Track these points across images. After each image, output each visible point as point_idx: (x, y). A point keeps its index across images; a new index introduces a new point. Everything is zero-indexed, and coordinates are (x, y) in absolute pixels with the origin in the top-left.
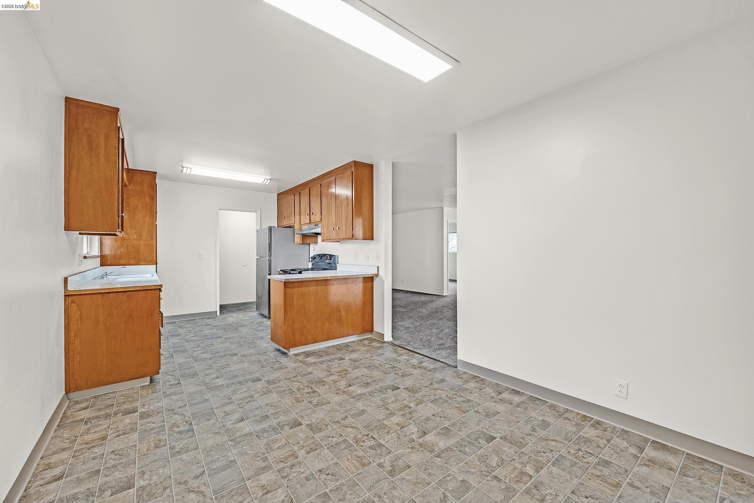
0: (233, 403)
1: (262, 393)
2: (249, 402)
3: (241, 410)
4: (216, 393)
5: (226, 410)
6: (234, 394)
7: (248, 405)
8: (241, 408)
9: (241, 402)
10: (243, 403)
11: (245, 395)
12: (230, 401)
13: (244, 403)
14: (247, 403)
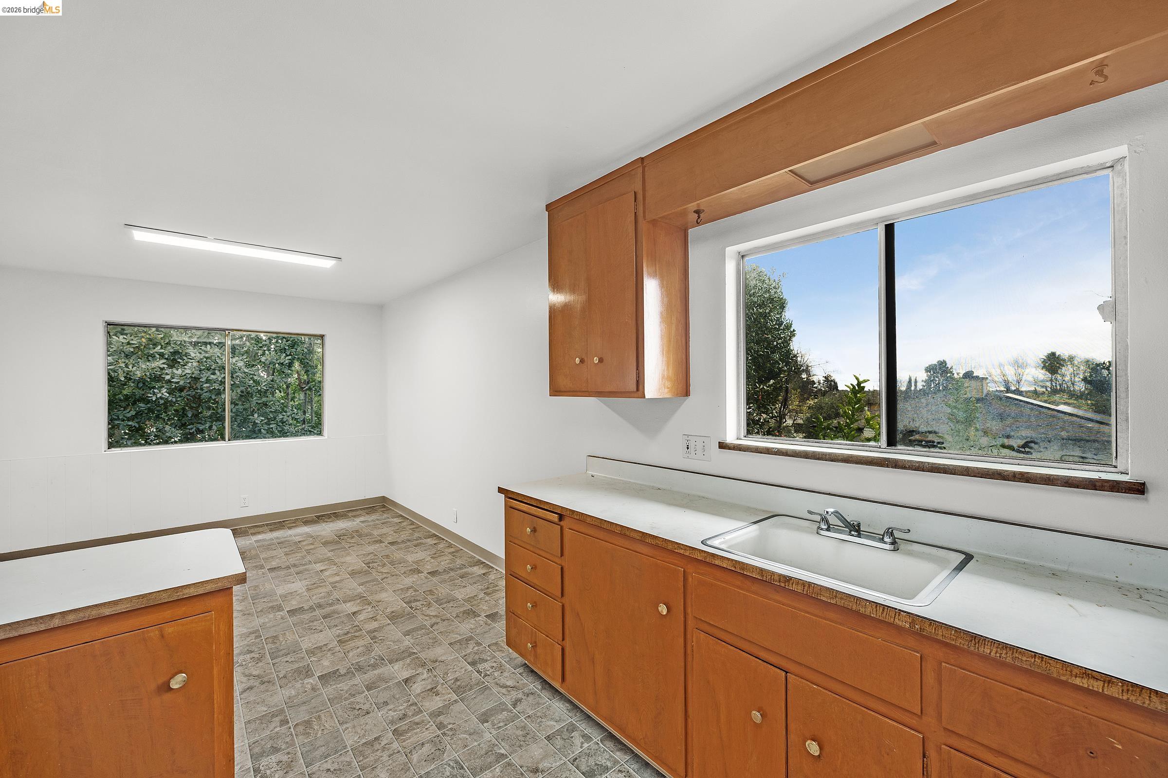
0: (368, 632)
1: (324, 648)
2: (346, 634)
3: (356, 623)
4: (397, 647)
5: (376, 622)
6: (369, 645)
7: (346, 629)
8: (356, 626)
9: (357, 634)
10: (355, 632)
11: (352, 644)
12: (372, 635)
13: (353, 632)
14: (348, 632)
